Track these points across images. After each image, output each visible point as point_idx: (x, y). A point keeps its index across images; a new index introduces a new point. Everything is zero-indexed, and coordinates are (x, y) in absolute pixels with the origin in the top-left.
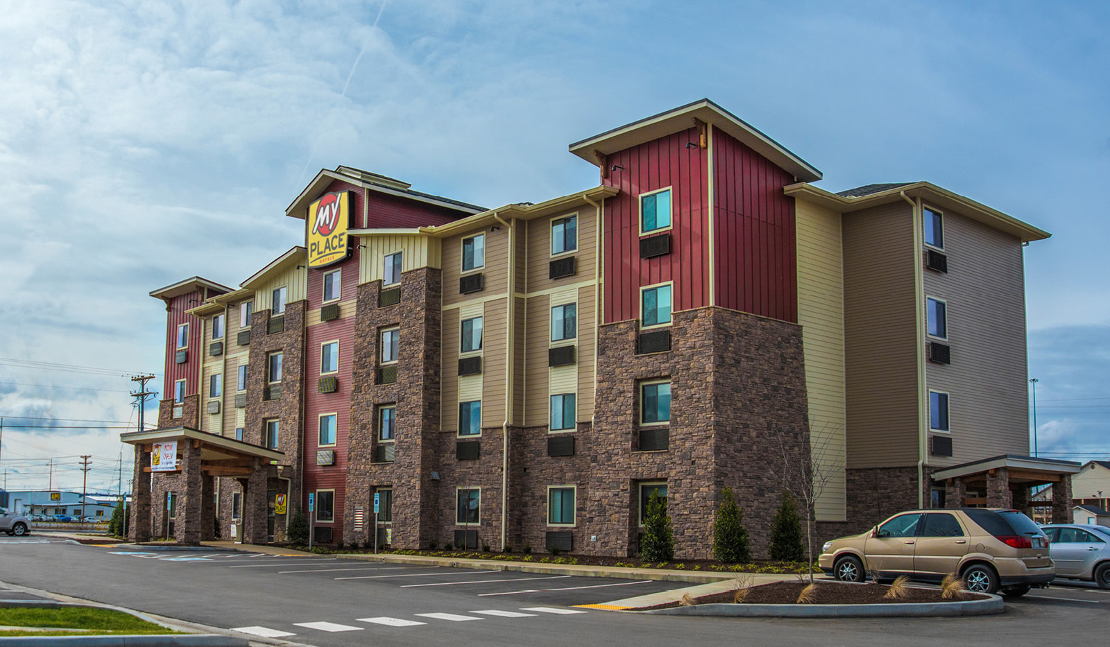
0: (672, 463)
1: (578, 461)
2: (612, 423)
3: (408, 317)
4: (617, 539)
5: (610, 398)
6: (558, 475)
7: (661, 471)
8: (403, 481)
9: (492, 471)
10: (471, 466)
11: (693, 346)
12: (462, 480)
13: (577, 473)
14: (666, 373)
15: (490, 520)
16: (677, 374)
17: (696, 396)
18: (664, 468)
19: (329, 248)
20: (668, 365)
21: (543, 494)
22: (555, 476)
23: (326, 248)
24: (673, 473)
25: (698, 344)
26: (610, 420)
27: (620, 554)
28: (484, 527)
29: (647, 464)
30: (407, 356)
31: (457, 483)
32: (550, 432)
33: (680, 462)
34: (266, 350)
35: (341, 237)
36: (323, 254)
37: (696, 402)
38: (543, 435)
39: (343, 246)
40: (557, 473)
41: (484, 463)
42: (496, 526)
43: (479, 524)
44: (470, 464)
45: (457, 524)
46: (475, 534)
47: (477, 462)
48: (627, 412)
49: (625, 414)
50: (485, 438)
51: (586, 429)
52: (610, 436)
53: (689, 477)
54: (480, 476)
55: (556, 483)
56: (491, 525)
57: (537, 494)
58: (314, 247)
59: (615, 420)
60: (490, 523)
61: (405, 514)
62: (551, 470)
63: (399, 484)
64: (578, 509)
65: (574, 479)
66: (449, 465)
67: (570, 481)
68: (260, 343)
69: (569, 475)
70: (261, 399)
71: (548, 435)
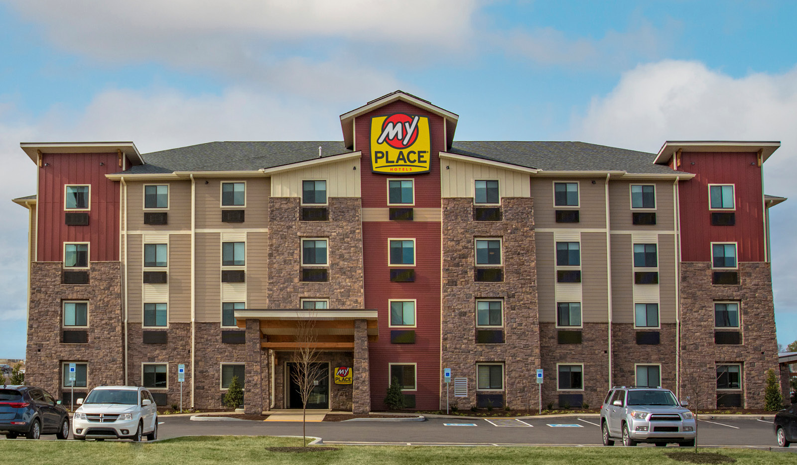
0: (747, 352)
1: (663, 348)
2: (698, 326)
3: (514, 233)
4: (708, 398)
5: (694, 310)
6: (645, 357)
7: (739, 357)
8: (518, 359)
9: (594, 353)
10: (573, 349)
11: (757, 284)
12: (562, 358)
13: (662, 356)
14: (738, 298)
15: (594, 387)
16: (746, 299)
17: (762, 314)
18: (741, 355)
19: (403, 159)
20: (739, 293)
21: (631, 369)
22: (642, 357)
23: (399, 159)
24: (748, 359)
25: (760, 283)
26: (695, 323)
27: (710, 407)
28: (588, 392)
29: (727, 352)
30: (515, 263)
31: (558, 361)
32: (635, 328)
33: (753, 352)
34: (299, 234)
35: (421, 154)
36: (395, 164)
37: (762, 317)
38: (629, 329)
39: (425, 162)
40: (643, 355)
41: (586, 347)
42: (600, 391)
43: (583, 390)
44: (571, 347)
45: (558, 390)
46: (580, 397)
47: (579, 346)
48: (709, 320)
49: (707, 321)
50: (586, 329)
51: (669, 328)
52: (696, 334)
53: (761, 361)
54: (584, 356)
55: (642, 362)
56: (595, 390)
57: (626, 369)
58: (379, 155)
59: (699, 324)
60: (595, 389)
61: (523, 384)
62: (638, 354)
63: (514, 360)
64: (662, 379)
65: (660, 360)
66: (547, 347)
67: (656, 361)
68: (289, 227)
69: (654, 357)
70: (296, 280)
71: (634, 330)
